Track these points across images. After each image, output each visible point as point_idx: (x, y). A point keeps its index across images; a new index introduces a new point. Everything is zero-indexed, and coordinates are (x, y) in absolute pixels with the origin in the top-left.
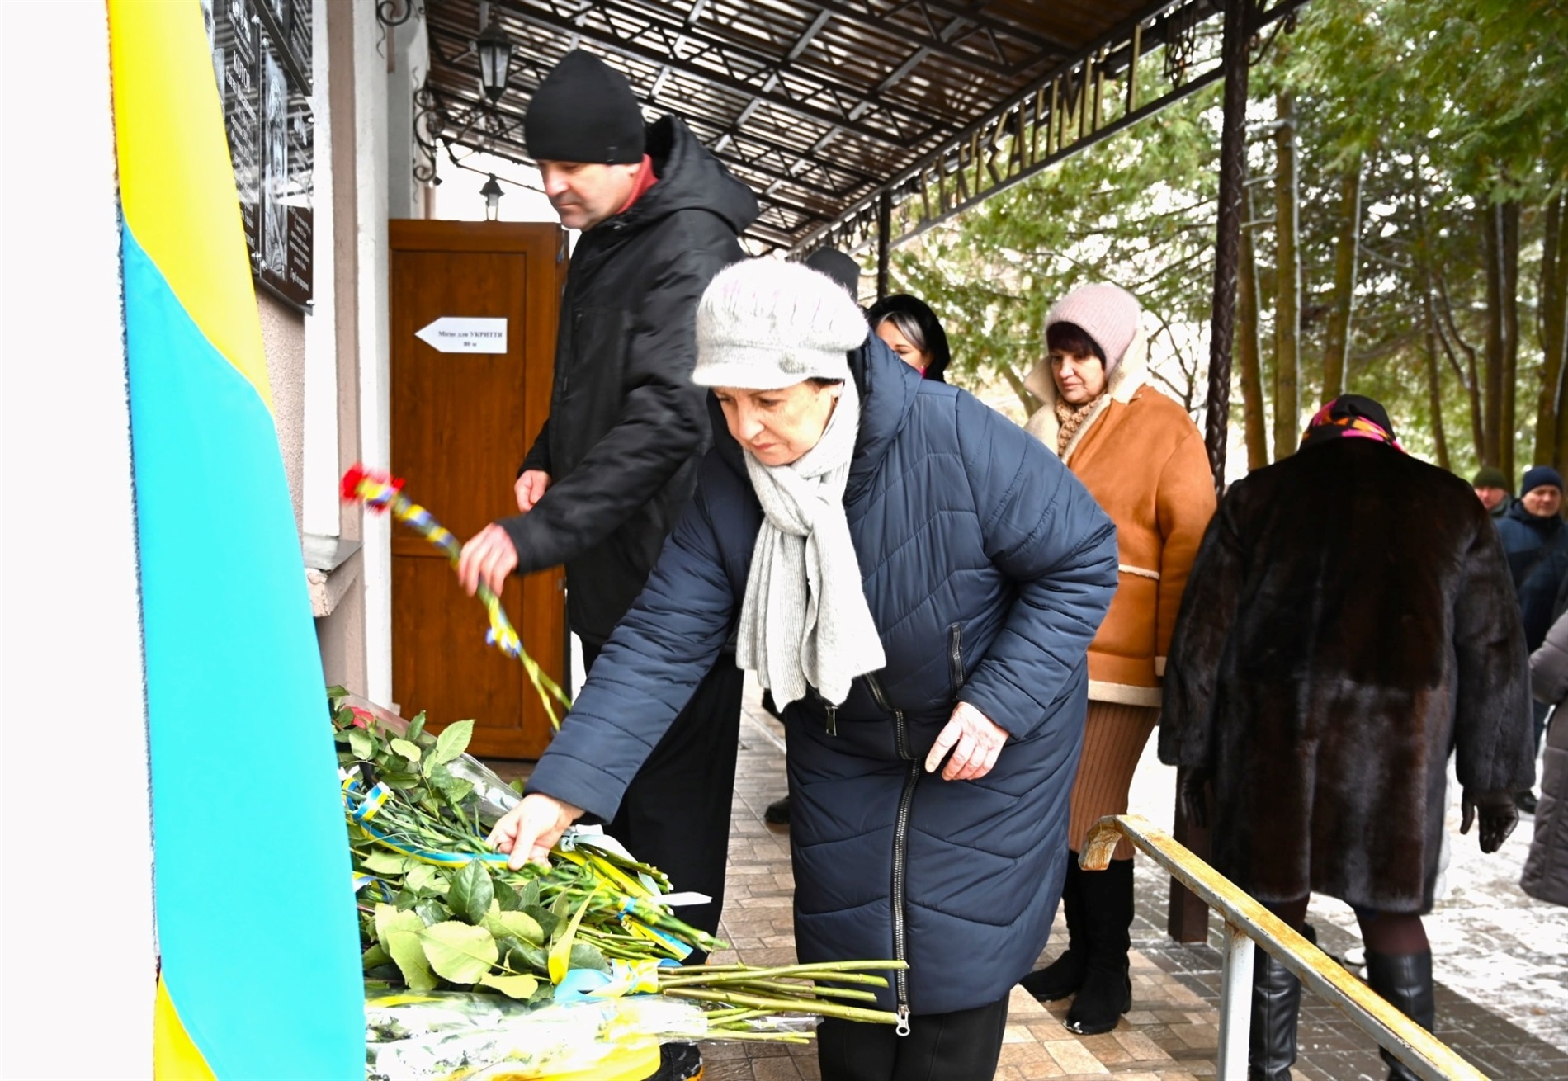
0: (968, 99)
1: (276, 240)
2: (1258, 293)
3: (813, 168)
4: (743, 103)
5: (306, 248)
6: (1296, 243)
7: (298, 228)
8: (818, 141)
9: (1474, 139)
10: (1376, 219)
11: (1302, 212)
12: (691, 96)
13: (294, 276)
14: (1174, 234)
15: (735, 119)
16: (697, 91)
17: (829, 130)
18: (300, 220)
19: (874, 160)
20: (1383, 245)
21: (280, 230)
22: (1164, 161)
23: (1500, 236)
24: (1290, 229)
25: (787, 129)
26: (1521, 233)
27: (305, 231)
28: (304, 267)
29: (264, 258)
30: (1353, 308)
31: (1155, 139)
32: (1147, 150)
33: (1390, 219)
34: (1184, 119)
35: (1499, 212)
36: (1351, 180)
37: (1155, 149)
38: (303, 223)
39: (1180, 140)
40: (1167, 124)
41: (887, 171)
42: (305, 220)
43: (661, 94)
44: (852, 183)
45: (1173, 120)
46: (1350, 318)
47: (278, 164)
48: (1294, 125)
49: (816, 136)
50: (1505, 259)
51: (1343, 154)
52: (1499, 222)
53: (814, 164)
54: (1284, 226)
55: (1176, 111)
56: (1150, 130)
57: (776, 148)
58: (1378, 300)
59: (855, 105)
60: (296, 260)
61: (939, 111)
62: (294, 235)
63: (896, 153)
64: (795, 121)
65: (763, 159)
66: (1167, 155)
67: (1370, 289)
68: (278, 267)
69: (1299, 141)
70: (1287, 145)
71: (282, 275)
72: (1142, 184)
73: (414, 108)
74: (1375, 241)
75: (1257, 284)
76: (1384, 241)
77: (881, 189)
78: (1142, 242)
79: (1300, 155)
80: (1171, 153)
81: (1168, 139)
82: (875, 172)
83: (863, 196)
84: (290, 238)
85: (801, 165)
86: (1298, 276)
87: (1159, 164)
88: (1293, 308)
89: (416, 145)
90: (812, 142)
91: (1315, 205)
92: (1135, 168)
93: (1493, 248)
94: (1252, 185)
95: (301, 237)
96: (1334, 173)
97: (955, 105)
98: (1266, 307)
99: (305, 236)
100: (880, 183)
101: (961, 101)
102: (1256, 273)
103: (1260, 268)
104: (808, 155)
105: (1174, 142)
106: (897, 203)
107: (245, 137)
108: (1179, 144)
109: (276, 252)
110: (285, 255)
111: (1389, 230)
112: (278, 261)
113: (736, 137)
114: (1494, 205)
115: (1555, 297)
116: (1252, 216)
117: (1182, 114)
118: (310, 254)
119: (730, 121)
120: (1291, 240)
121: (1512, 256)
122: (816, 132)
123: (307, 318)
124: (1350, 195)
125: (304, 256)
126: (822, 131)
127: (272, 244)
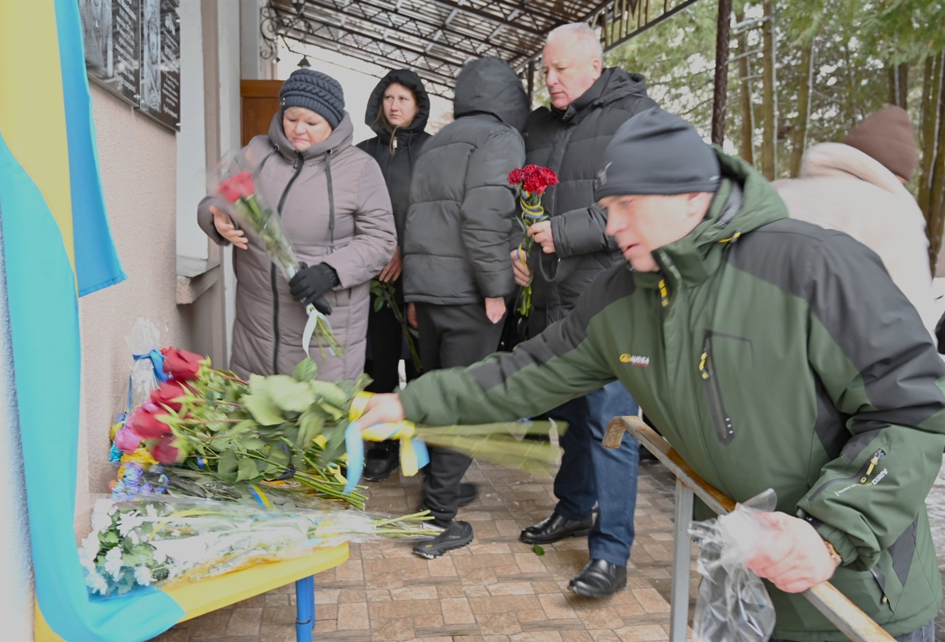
0: (577, 7)
1: (152, 88)
2: (753, 119)
3: (489, 48)
4: (448, 12)
5: (175, 94)
6: (774, 89)
7: (169, 82)
8: (491, 33)
9: (871, 24)
10: (824, 75)
11: (778, 71)
12: (419, 8)
13: (166, 109)
14: (703, 85)
15: (444, 21)
16: (422, 6)
17: (498, 27)
18: (170, 77)
19: (525, 44)
20: (829, 91)
21: (155, 82)
22: (696, 42)
23: (897, 83)
24: (771, 81)
25: (474, 27)
26: (909, 82)
27: (174, 84)
28: (174, 104)
29: (143, 98)
30: (808, 126)
31: (691, 29)
32: (686, 35)
33: (832, 75)
34: (707, 17)
35: (896, 69)
36: (808, 51)
37: (691, 35)
38: (173, 79)
39: (706, 29)
40: (698, 21)
41: (532, 50)
42: (174, 78)
43: (402, 7)
44: (511, 57)
45: (701, 18)
46: (806, 133)
47: (153, 45)
48: (773, 20)
49: (491, 30)
50: (900, 97)
51: (802, 36)
52: (896, 76)
53: (490, 46)
54: (767, 78)
55: (703, 13)
56: (687, 24)
57: (468, 37)
58: (825, 122)
59: (512, 11)
60: (167, 100)
61: (561, 14)
62: (165, 85)
63: (537, 39)
64: (478, 22)
65: (461, 44)
66: (698, 38)
67: (820, 115)
68: (154, 104)
69: (778, 29)
70: (769, 31)
71: (158, 109)
72: (683, 56)
73: (261, 18)
74: (823, 88)
75: (752, 113)
76: (829, 87)
77: (529, 60)
78: (685, 90)
79: (779, 38)
80: (700, 37)
81: (698, 29)
82: (526, 50)
83: (519, 65)
84: (162, 87)
85: (483, 47)
86: (775, 107)
87: (693, 44)
88: (772, 127)
89: (262, 39)
90: (488, 34)
91: (788, 66)
92: (679, 47)
93: (893, 90)
94: (750, 55)
95: (171, 87)
96: (798, 48)
97: (570, 11)
98: (758, 126)
99: (174, 87)
100: (529, 57)
101: (573, 9)
102: (751, 107)
103: (754, 104)
104: (487, 41)
105: (702, 31)
106: (538, 68)
107: (128, 29)
108: (705, 32)
109: (153, 95)
110: (160, 97)
111: (832, 81)
112: (154, 100)
113: (445, 31)
114: (893, 66)
115: (929, 119)
116: (749, 73)
117: (707, 14)
118: (178, 98)
119: (441, 23)
120: (771, 87)
121: (904, 95)
122: (491, 28)
123: (178, 134)
124: (806, 61)
125: (173, 98)
126: (494, 27)
127: (149, 90)
